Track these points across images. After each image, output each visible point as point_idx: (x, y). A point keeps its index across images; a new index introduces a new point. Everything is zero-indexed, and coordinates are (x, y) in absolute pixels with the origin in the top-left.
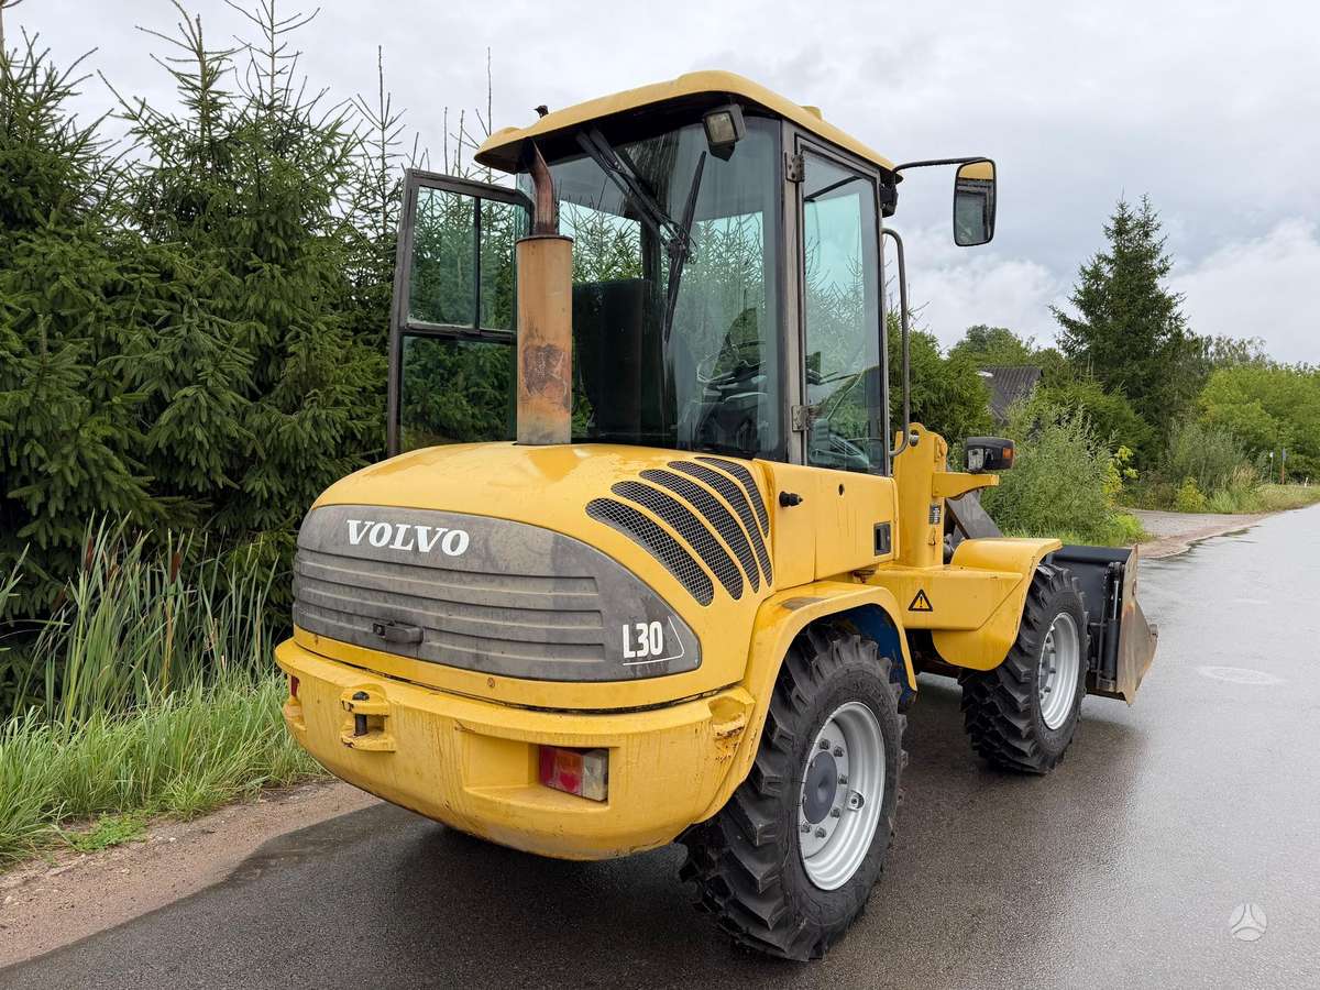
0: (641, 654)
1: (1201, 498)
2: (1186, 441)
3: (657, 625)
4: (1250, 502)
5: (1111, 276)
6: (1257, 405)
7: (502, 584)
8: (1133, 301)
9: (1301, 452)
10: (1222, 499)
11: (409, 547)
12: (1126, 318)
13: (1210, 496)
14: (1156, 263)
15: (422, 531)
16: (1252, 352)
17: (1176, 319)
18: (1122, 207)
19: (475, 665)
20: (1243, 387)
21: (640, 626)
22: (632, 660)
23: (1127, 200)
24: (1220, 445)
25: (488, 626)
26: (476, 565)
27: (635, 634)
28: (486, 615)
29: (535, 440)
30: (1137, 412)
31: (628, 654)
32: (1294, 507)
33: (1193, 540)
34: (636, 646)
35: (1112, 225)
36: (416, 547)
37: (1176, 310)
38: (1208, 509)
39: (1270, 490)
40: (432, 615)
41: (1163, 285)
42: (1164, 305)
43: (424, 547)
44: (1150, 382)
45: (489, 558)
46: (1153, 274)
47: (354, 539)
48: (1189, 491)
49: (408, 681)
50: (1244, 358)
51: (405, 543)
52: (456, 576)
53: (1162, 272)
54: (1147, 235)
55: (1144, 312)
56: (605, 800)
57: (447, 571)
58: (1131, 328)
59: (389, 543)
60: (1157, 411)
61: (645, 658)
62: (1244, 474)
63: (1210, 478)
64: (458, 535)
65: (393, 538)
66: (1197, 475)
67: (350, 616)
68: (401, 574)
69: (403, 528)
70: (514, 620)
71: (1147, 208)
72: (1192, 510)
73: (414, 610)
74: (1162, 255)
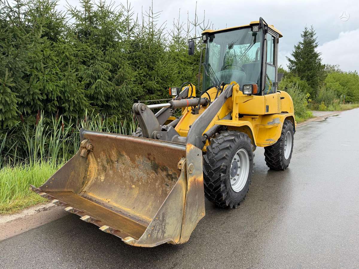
1: (326, 107)
2: (322, 92)
4: (338, 108)
5: (302, 48)
6: (338, 83)
8: (308, 55)
9: (348, 96)
10: (331, 107)
12: (306, 59)
13: (328, 107)
14: (314, 44)
16: (336, 69)
17: (319, 59)
18: (306, 29)
20: (334, 78)
23: (307, 27)
24: (330, 93)
30: (309, 85)
32: (349, 109)
33: (325, 117)
35: (303, 34)
37: (319, 57)
38: (327, 110)
39: (343, 106)
41: (316, 50)
42: (316, 55)
44: (312, 77)
46: (314, 47)
48: (322, 106)
50: (334, 70)
53: (316, 46)
54: (312, 36)
55: (311, 58)
58: (308, 63)
60: (314, 84)
62: (336, 101)
63: (328, 102)
66: (324, 101)
71: (312, 29)
72: (323, 110)
74: (316, 42)
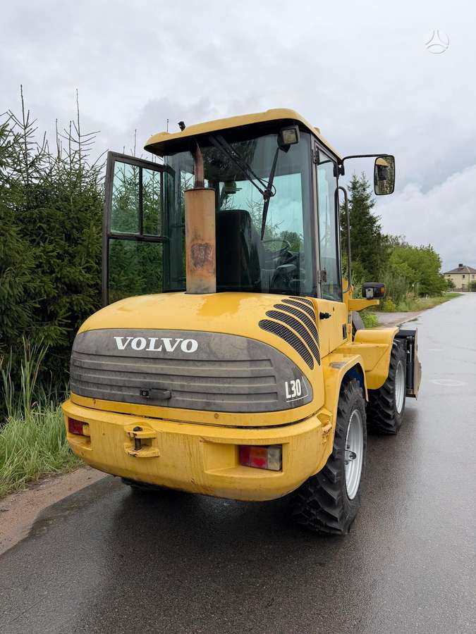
0: (294, 395)
1: (395, 305)
2: (386, 281)
3: (298, 381)
4: (413, 306)
5: (351, 208)
6: (406, 264)
7: (221, 366)
8: (360, 219)
9: (424, 284)
10: (402, 306)
11: (160, 349)
12: (358, 227)
13: (398, 304)
14: (369, 202)
15: (167, 341)
16: (400, 241)
17: (379, 227)
18: (354, 177)
19: (206, 408)
20: (400, 256)
21: (292, 382)
22: (290, 399)
23: (356, 174)
24: (399, 282)
25: (214, 388)
26: (205, 357)
27: (290, 386)
28: (212, 382)
29: (199, 291)
30: (365, 269)
31: (288, 396)
32: (430, 308)
33: (398, 324)
34: (291, 392)
35: (351, 185)
36: (164, 349)
37: (377, 223)
38: (397, 310)
39: (420, 301)
40: (177, 383)
41: (372, 212)
42: (372, 221)
43: (169, 349)
44: (369, 255)
45: (212, 352)
46: (368, 208)
47: (121, 347)
48: (389, 303)
49: (161, 419)
50: (398, 244)
51: (156, 347)
52: (191, 363)
53: (372, 206)
54: (364, 189)
55: (365, 224)
56: (281, 469)
57: (186, 360)
58: (361, 232)
59: (146, 348)
60: (372, 268)
61: (295, 398)
62: (410, 295)
63: (397, 296)
64: (190, 342)
65: (148, 345)
66: (391, 295)
67: (120, 387)
68: (155, 363)
69: (153, 341)
70: (230, 383)
71: (364, 178)
72: (391, 311)
73: (165, 382)
74: (371, 199)
